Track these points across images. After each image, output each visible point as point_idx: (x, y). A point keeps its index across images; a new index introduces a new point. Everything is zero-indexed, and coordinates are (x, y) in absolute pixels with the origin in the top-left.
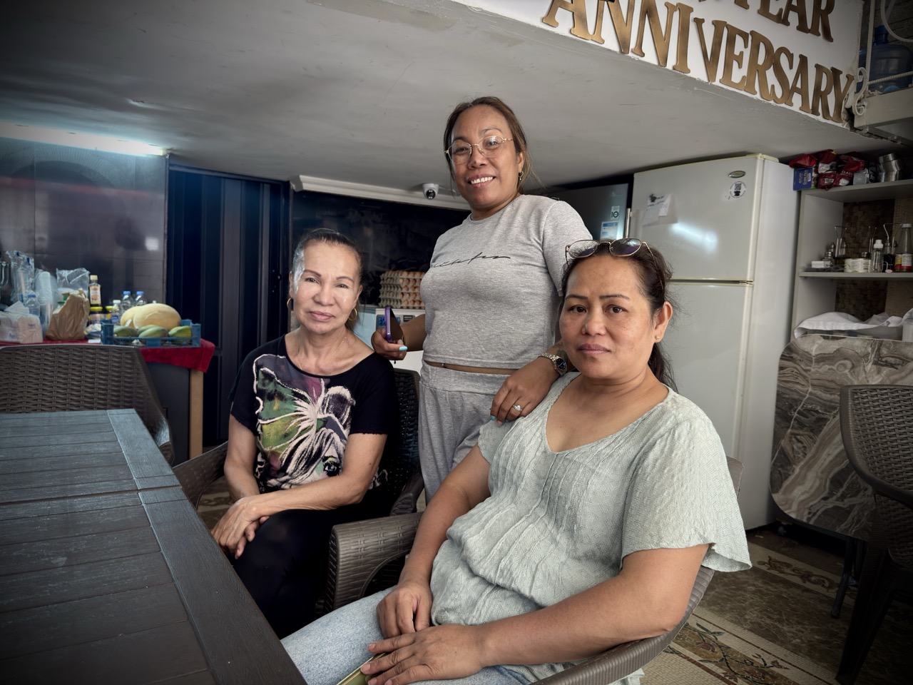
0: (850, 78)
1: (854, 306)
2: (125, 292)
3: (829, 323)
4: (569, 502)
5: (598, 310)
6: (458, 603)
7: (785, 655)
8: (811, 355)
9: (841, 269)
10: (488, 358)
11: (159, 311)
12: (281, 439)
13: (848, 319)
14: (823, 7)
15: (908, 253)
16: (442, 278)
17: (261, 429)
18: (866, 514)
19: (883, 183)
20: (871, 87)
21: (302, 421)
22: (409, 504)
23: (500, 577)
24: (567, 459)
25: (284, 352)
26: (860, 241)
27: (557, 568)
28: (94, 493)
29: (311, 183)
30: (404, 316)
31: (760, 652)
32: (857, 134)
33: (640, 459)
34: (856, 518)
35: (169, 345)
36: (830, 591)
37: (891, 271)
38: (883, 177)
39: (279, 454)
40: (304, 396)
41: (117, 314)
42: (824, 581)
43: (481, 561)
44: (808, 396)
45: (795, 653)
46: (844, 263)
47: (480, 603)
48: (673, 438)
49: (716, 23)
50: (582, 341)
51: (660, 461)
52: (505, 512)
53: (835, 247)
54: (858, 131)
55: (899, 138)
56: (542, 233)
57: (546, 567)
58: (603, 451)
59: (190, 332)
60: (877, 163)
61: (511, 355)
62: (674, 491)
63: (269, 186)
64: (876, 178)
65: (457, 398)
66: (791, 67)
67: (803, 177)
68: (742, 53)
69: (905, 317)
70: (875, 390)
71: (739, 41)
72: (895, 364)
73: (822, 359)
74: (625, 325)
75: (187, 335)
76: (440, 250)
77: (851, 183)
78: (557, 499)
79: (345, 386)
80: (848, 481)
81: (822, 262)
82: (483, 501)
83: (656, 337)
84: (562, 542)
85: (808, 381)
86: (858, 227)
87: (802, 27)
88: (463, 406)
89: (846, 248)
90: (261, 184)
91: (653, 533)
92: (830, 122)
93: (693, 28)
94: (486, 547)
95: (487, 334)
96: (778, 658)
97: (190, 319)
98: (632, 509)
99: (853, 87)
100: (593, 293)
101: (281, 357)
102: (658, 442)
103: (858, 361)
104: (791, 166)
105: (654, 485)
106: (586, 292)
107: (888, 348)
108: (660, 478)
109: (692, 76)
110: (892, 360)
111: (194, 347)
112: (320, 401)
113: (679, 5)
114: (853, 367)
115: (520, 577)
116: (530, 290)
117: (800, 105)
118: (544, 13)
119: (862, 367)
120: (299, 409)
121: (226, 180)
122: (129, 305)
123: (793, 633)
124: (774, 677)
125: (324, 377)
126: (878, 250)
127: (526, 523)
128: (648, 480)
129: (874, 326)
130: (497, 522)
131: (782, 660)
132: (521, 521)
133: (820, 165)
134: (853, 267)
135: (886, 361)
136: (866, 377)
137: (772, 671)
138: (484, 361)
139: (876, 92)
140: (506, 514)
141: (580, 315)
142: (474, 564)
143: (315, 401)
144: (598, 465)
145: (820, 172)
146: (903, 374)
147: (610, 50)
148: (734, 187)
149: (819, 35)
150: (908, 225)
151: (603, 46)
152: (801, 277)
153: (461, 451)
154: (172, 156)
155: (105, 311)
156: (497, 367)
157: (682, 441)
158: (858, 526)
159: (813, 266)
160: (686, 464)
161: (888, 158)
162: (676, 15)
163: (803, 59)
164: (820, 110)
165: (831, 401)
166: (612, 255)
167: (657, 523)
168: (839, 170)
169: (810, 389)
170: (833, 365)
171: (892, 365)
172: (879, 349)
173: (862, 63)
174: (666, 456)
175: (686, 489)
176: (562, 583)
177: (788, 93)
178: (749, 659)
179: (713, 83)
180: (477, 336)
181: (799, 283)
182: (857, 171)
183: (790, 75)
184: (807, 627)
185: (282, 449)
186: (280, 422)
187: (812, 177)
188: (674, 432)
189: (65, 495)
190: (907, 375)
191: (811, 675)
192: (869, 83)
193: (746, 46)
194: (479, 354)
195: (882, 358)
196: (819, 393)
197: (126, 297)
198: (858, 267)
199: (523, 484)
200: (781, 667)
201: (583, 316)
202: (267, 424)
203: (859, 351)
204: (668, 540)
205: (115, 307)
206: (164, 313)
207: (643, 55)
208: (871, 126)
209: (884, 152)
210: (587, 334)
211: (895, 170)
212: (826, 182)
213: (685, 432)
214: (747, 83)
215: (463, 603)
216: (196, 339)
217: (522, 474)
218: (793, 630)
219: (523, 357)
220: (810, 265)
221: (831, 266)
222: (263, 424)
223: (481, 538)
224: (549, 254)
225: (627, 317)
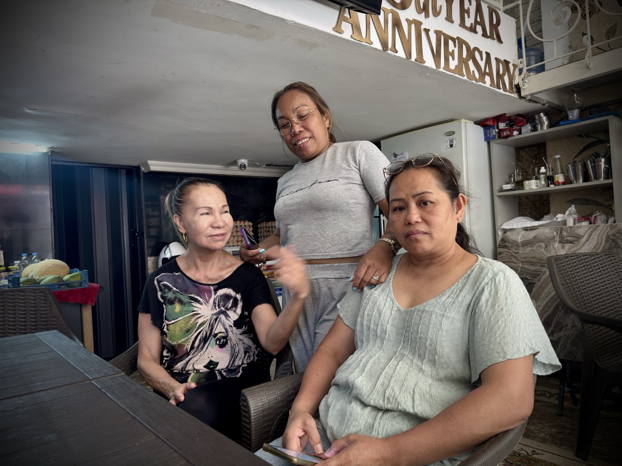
0: (515, 66)
1: (530, 212)
2: (23, 255)
3: (520, 223)
4: (429, 340)
5: (413, 206)
6: (359, 428)
7: (539, 446)
8: (518, 242)
9: (522, 188)
10: (334, 252)
11: (53, 265)
12: (184, 334)
13: (528, 219)
14: (495, 22)
15: (561, 173)
16: (291, 202)
17: (167, 329)
18: (569, 342)
19: (539, 132)
20: (529, 71)
21: (198, 318)
22: (288, 369)
23: (388, 403)
24: (420, 310)
25: (179, 270)
26: (527, 171)
27: (428, 389)
28: (55, 386)
29: (156, 166)
30: (233, 251)
31: (522, 447)
32: (523, 101)
33: (475, 303)
34: (563, 346)
35: (64, 288)
36: (551, 399)
37: (553, 185)
38: (539, 127)
39: (184, 346)
40: (197, 299)
41: (18, 271)
42: (545, 393)
43: (369, 394)
44: (520, 269)
45: (544, 443)
46: (523, 184)
47: (376, 425)
48: (495, 284)
49: (436, 32)
50: (407, 230)
51: (490, 301)
52: (376, 357)
53: (514, 176)
54: (523, 99)
55: (548, 102)
56: (358, 161)
57: (420, 389)
58: (447, 301)
59: (80, 277)
60: (534, 119)
61: (349, 247)
62: (506, 320)
63: (125, 170)
64: (535, 129)
65: (315, 284)
66: (482, 60)
67: (490, 132)
68: (453, 51)
69: (566, 214)
70: (567, 257)
71: (451, 43)
72: (573, 241)
73: (526, 244)
74: (434, 213)
75: (78, 279)
76: (284, 185)
77: (520, 133)
78: (418, 339)
79: (228, 287)
80: (554, 322)
81: (509, 185)
82: (353, 354)
83: (458, 219)
84: (426, 370)
85: (518, 260)
86: (524, 162)
87: (484, 35)
88: (319, 289)
89: (522, 175)
90: (119, 169)
91: (498, 351)
92: (507, 93)
93: (423, 34)
94: (371, 384)
95: (331, 235)
96: (535, 448)
97: (77, 268)
98: (477, 338)
99: (517, 72)
100: (407, 195)
101: (177, 274)
102: (485, 288)
103: (549, 242)
104: (482, 126)
105: (491, 317)
106: (402, 195)
107: (567, 231)
108: (494, 311)
109: (427, 65)
110: (570, 239)
111: (84, 287)
112: (211, 301)
113: (414, 20)
114: (546, 246)
115: (403, 400)
116: (355, 201)
117: (490, 83)
118: (334, 25)
119: (552, 246)
120: (195, 309)
121: (93, 168)
122: (27, 263)
123: (538, 430)
124: (537, 461)
125: (212, 285)
126: (543, 173)
127: (396, 362)
128: (485, 314)
129: (548, 222)
130: (373, 365)
131: (537, 449)
132: (392, 361)
133: (500, 124)
134: (529, 186)
135: (567, 240)
136: (556, 252)
137: (534, 458)
138: (331, 254)
139: (532, 74)
140: (378, 358)
141: (402, 212)
142: (365, 399)
143: (207, 302)
144: (446, 310)
145: (500, 128)
146: (579, 247)
147: (376, 49)
148: (449, 142)
149: (494, 39)
150: (558, 156)
151: (372, 46)
152: (497, 196)
153: (322, 325)
154: (53, 152)
155: (8, 270)
156: (341, 257)
157: (502, 284)
158: (565, 351)
159: (504, 188)
160: (509, 300)
161: (541, 116)
162: (413, 26)
163: (488, 54)
164: (501, 86)
165: (535, 271)
166: (415, 168)
167: (500, 343)
168: (512, 126)
169: (521, 265)
170: (533, 247)
171: (571, 242)
172: (561, 233)
173: (520, 56)
174: (494, 297)
175: (513, 317)
176: (434, 399)
177: (483, 75)
178: (516, 452)
179: (439, 70)
180: (323, 236)
181: (497, 200)
182: (523, 125)
183: (482, 64)
184: (545, 424)
185: (186, 341)
186: (182, 321)
187: (495, 132)
188: (495, 280)
189: (31, 391)
190: (581, 247)
191: (559, 456)
192: (526, 68)
193: (455, 47)
194: (327, 249)
195: (564, 238)
196: (526, 266)
197: (24, 258)
198: (532, 186)
199: (387, 336)
200: (538, 454)
201: (404, 213)
202: (172, 324)
203: (549, 236)
204: (511, 353)
205: (16, 266)
206: (57, 265)
207: (397, 52)
208: (532, 95)
209: (538, 112)
210: (410, 224)
211: (546, 123)
212: (505, 134)
213: (502, 279)
214: (458, 69)
215: (362, 427)
216: (85, 281)
217: (385, 329)
218: (537, 428)
219: (358, 247)
220: (502, 188)
221: (515, 187)
222: (170, 324)
223: (365, 378)
224: (365, 175)
225: (434, 207)
